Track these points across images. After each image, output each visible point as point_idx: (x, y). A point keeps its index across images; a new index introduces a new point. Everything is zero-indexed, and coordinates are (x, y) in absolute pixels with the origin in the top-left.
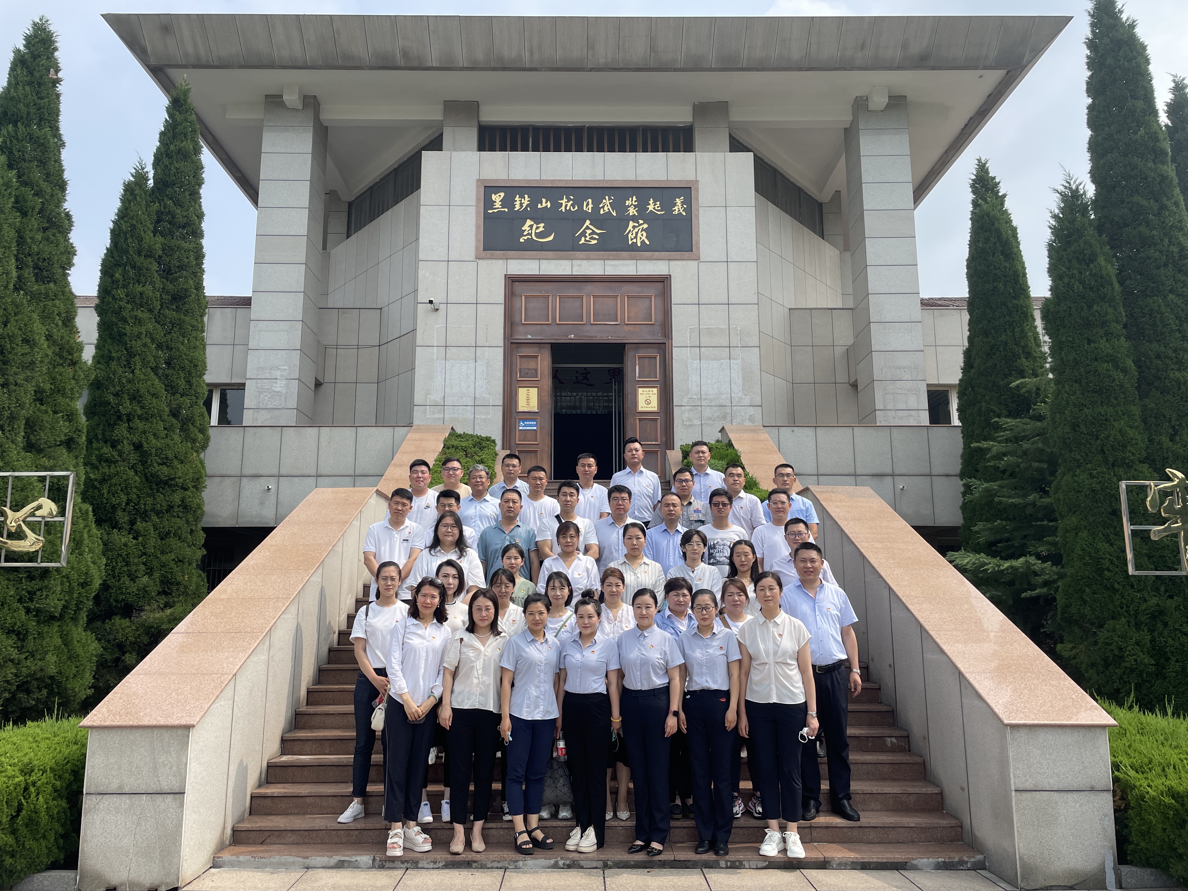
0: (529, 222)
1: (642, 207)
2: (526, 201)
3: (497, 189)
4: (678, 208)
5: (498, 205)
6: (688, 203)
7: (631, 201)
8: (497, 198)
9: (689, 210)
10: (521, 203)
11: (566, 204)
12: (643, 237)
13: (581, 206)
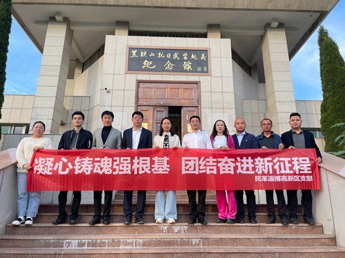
0: (146, 61)
1: (189, 57)
2: (145, 53)
3: (134, 49)
4: (203, 57)
5: (134, 54)
6: (206, 55)
7: (185, 55)
8: (134, 52)
9: (207, 58)
10: (143, 54)
11: (160, 55)
12: (189, 67)
13: (166, 56)
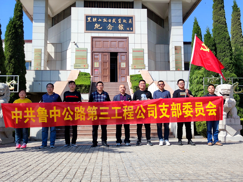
0: (96, 24)
1: (122, 21)
3: (89, 16)
5: (89, 20)
7: (120, 20)
8: (89, 19)
9: (132, 22)
10: (95, 20)
11: (105, 20)
12: (122, 28)
13: (108, 21)
